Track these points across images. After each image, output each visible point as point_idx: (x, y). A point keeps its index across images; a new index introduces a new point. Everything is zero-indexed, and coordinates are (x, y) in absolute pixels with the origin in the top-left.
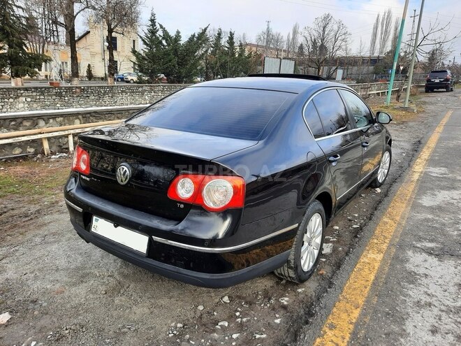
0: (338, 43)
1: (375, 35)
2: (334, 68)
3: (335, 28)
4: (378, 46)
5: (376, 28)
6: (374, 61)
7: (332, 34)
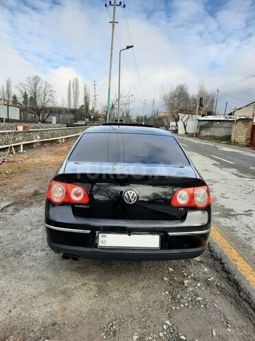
0: (47, 97)
1: (69, 94)
2: (47, 115)
3: (44, 86)
4: (72, 102)
5: (69, 90)
6: (73, 111)
7: (42, 90)
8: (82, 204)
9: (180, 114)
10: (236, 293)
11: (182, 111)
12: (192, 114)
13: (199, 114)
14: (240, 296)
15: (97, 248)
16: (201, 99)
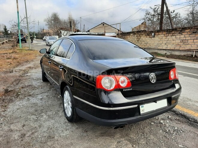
8: (128, 89)
9: (61, 31)
10: (187, 120)
11: (62, 29)
12: (69, 31)
13: (73, 31)
14: (190, 121)
15: (140, 115)
16: (70, 22)
